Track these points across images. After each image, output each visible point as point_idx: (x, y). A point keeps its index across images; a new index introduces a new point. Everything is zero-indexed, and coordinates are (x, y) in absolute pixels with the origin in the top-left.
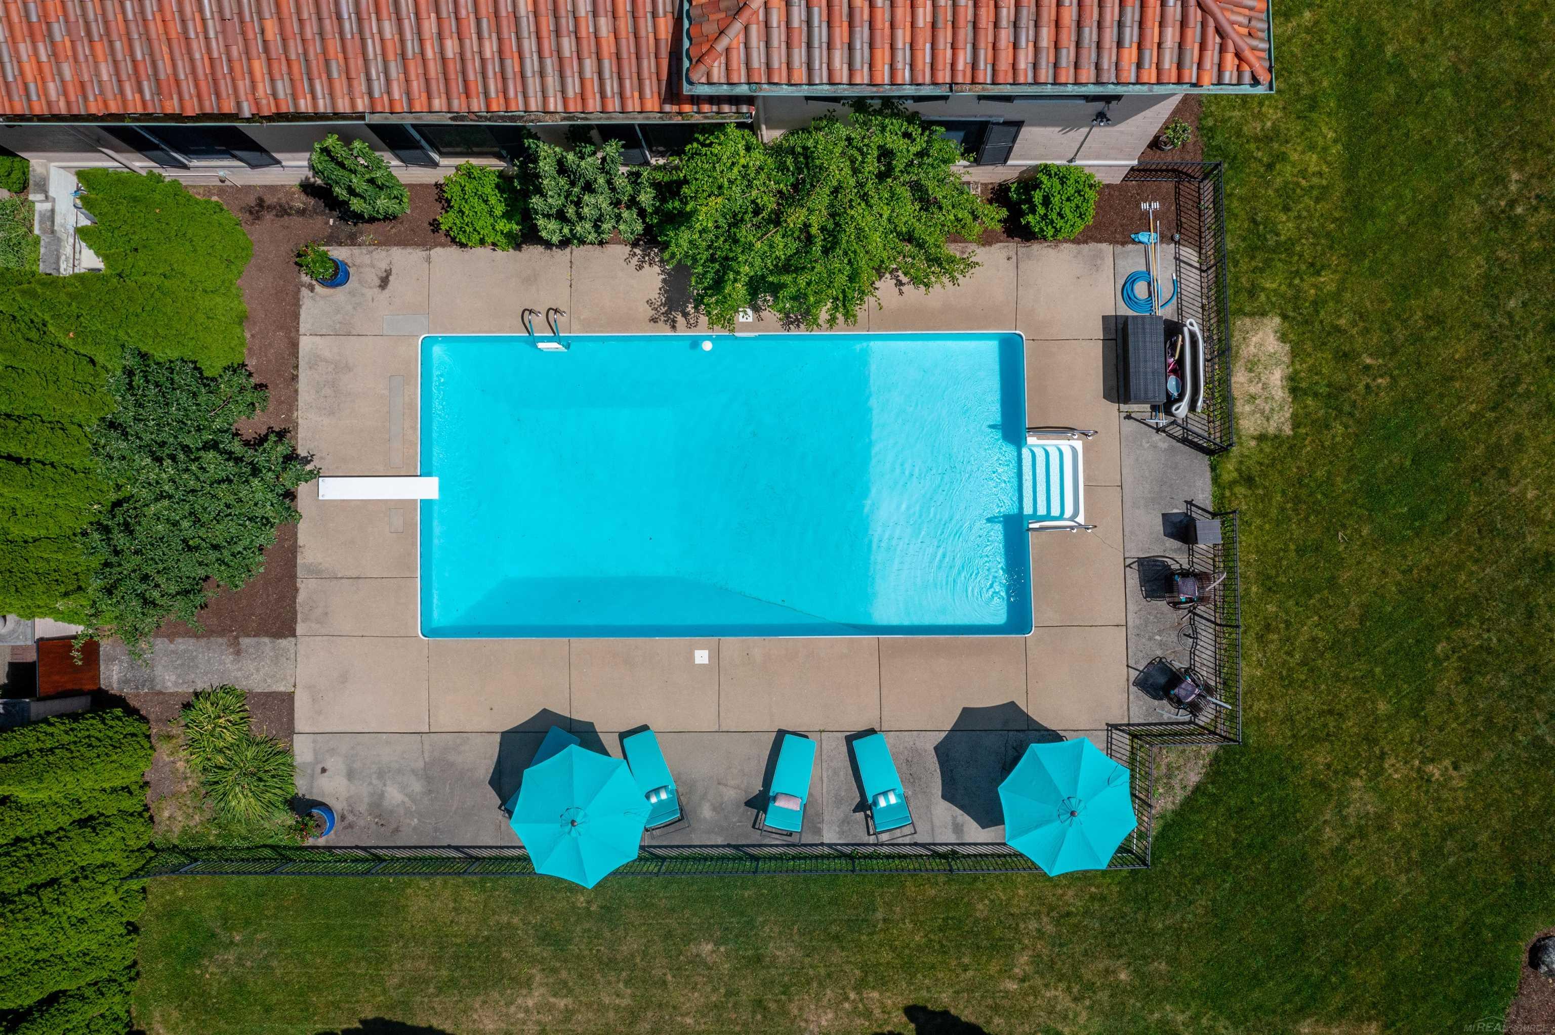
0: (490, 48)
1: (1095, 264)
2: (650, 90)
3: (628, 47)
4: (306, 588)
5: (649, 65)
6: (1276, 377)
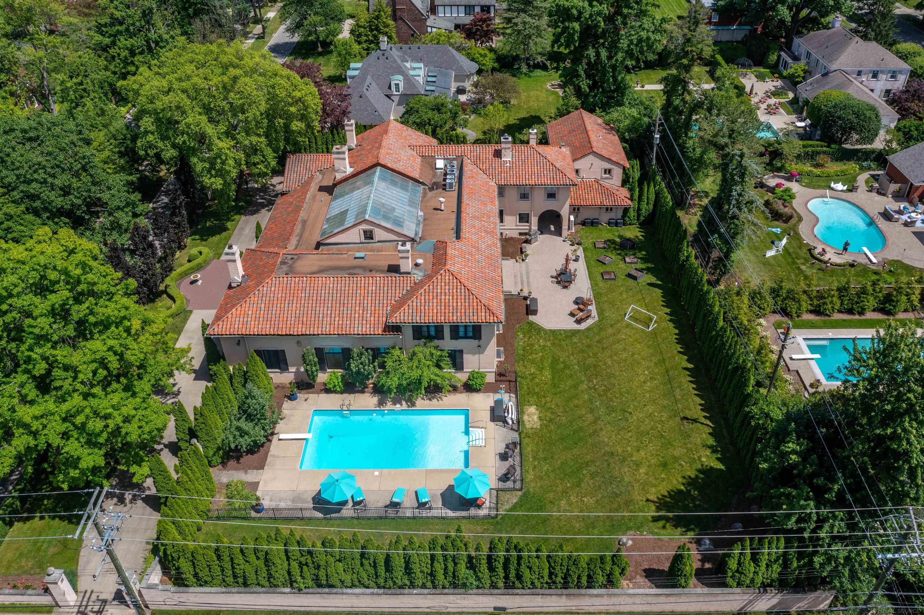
0: (348, 322)
1: (489, 396)
2: (380, 330)
3: (376, 322)
4: (269, 459)
5: (380, 326)
6: (535, 417)
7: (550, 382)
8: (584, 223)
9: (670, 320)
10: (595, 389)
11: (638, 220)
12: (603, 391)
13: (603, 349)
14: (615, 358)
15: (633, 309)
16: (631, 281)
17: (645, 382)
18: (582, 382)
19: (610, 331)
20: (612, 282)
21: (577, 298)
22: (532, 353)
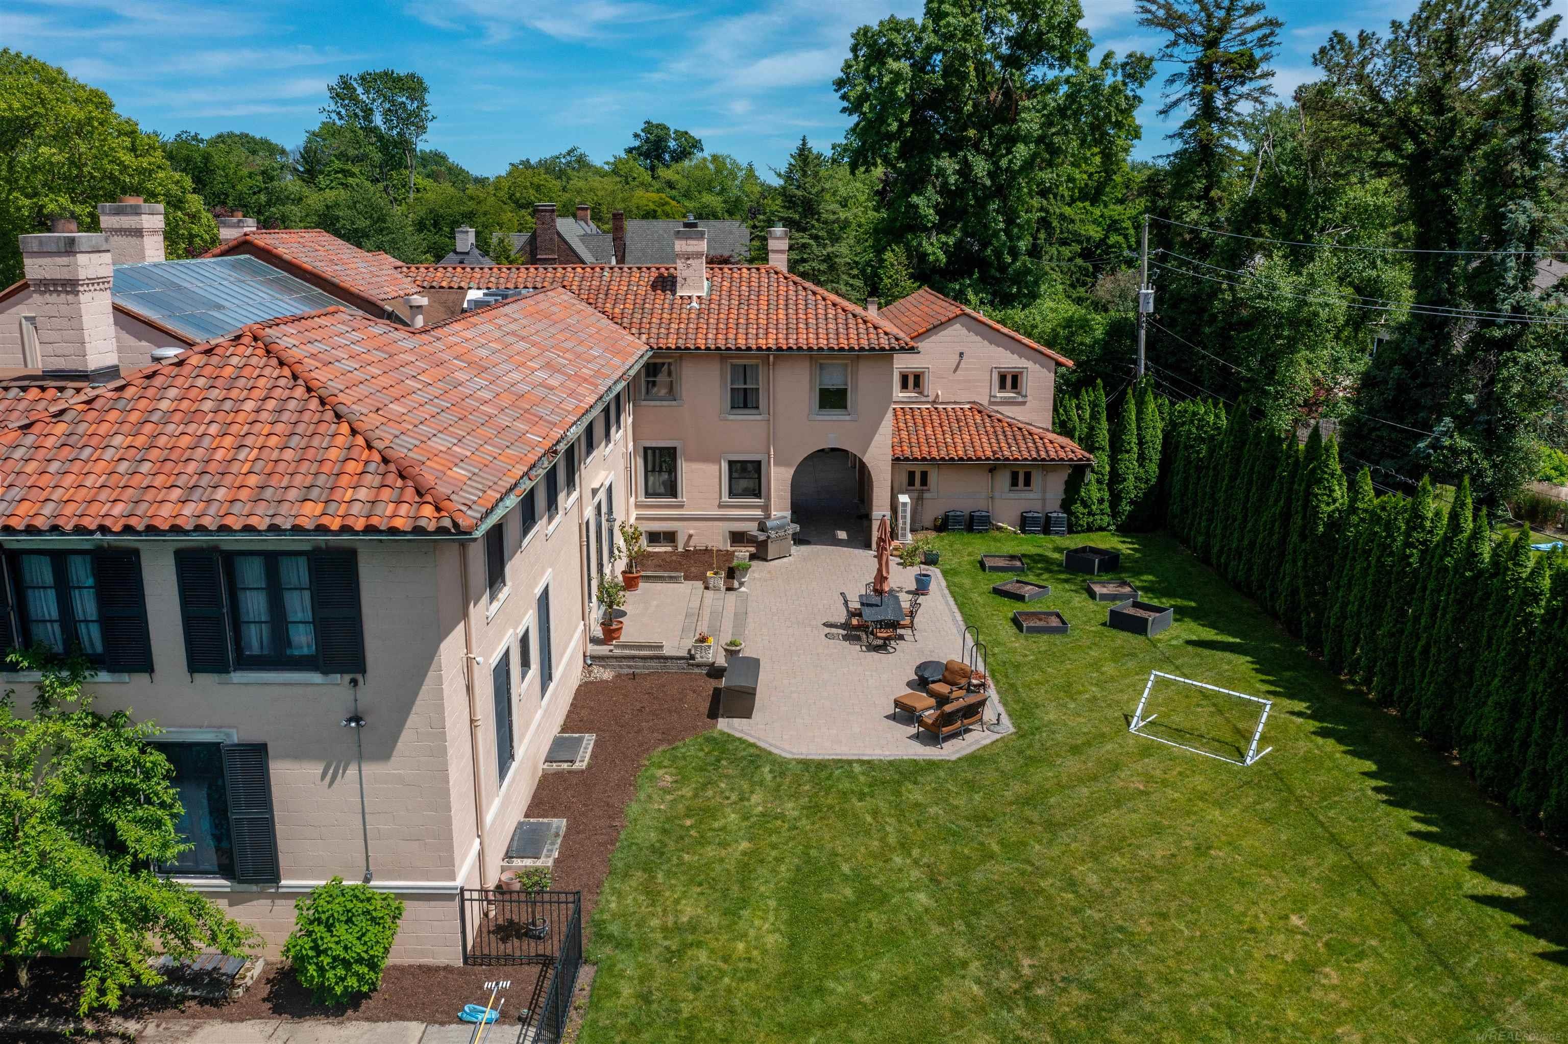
7: (775, 967)
8: (943, 525)
9: (1324, 733)
10: (1032, 1004)
11: (1114, 514)
12: (1082, 1011)
13: (1052, 826)
14: (1117, 861)
15: (1161, 683)
16: (1122, 638)
17: (1309, 968)
18: (952, 966)
19: (1072, 765)
20: (1058, 639)
21: (921, 668)
22: (702, 841)
